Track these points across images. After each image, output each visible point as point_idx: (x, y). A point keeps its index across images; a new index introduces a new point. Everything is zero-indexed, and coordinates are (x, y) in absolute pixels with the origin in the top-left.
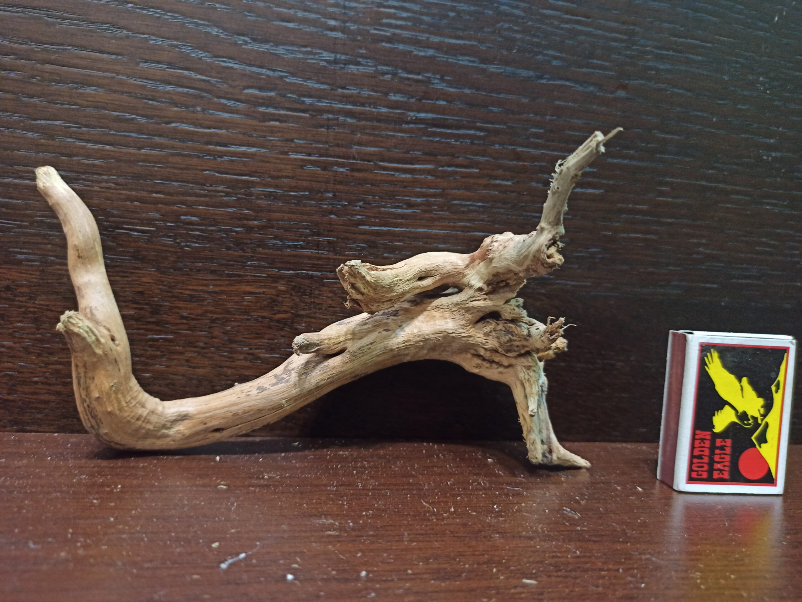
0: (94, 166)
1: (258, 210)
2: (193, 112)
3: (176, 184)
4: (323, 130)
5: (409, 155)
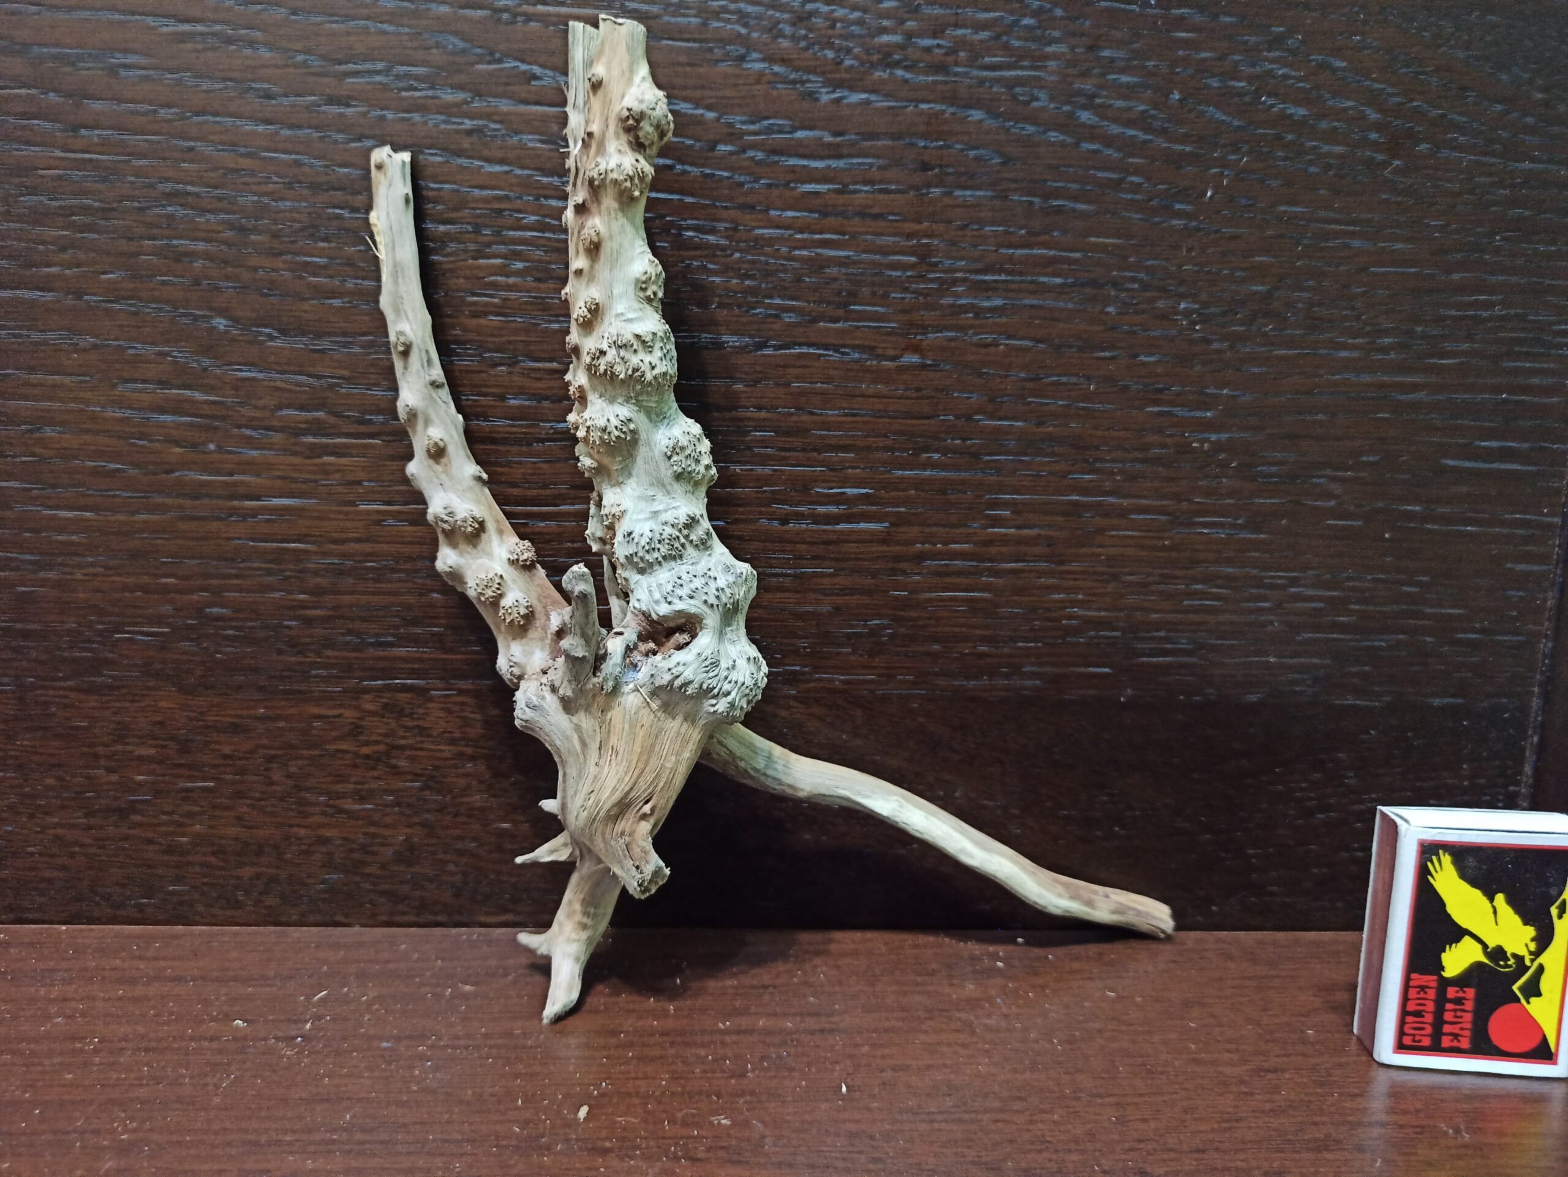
0: (72, 543)
1: (318, 592)
2: (205, 453)
3: (194, 562)
5: (547, 492)
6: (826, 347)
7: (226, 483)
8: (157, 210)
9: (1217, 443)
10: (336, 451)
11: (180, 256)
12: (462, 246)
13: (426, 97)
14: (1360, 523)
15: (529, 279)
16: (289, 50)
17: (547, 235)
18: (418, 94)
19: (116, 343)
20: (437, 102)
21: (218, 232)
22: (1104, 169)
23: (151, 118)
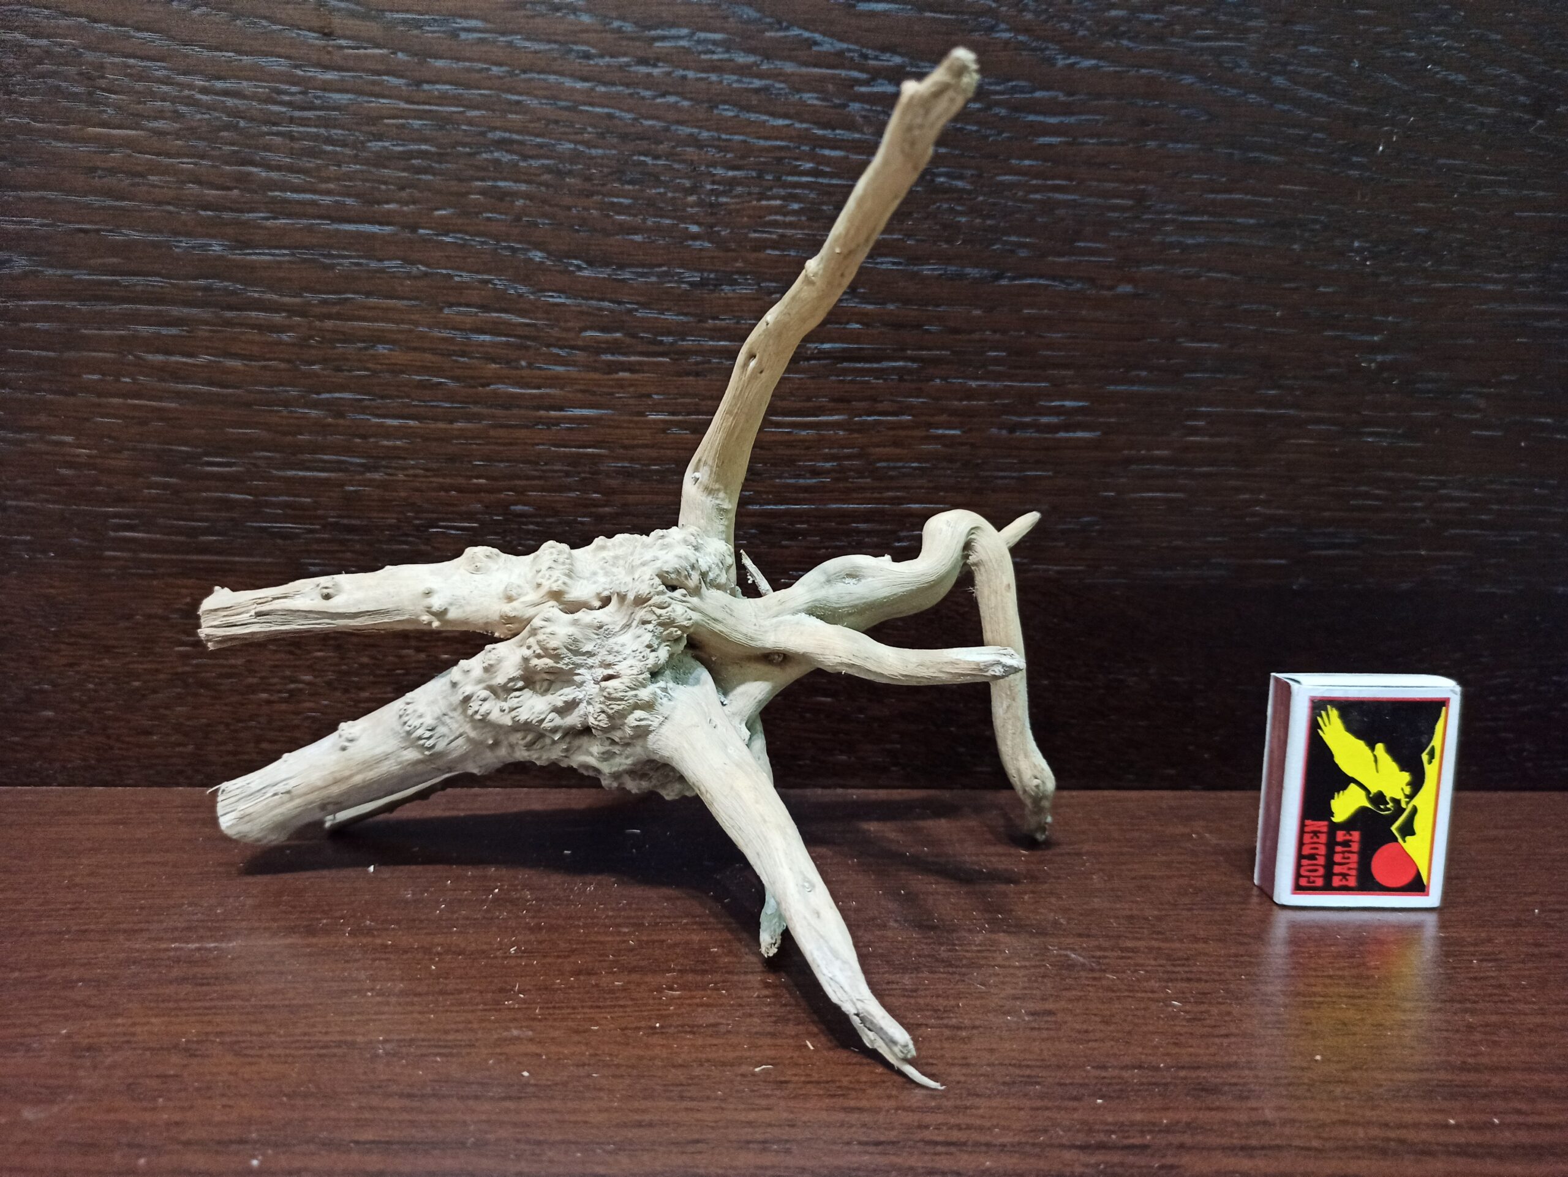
0: (396, 448)
1: (609, 492)
2: (517, 368)
3: (502, 465)
4: (691, 378)
5: (810, 404)
6: (1054, 278)
7: (533, 397)
8: (484, 156)
9: (1382, 363)
10: (630, 368)
11: (503, 196)
12: (746, 190)
13: (721, 60)
14: (1499, 434)
15: (804, 218)
16: (606, 17)
17: (820, 180)
18: (715, 57)
19: (444, 271)
20: (732, 64)
21: (539, 175)
22: (1294, 126)
23: (484, 75)
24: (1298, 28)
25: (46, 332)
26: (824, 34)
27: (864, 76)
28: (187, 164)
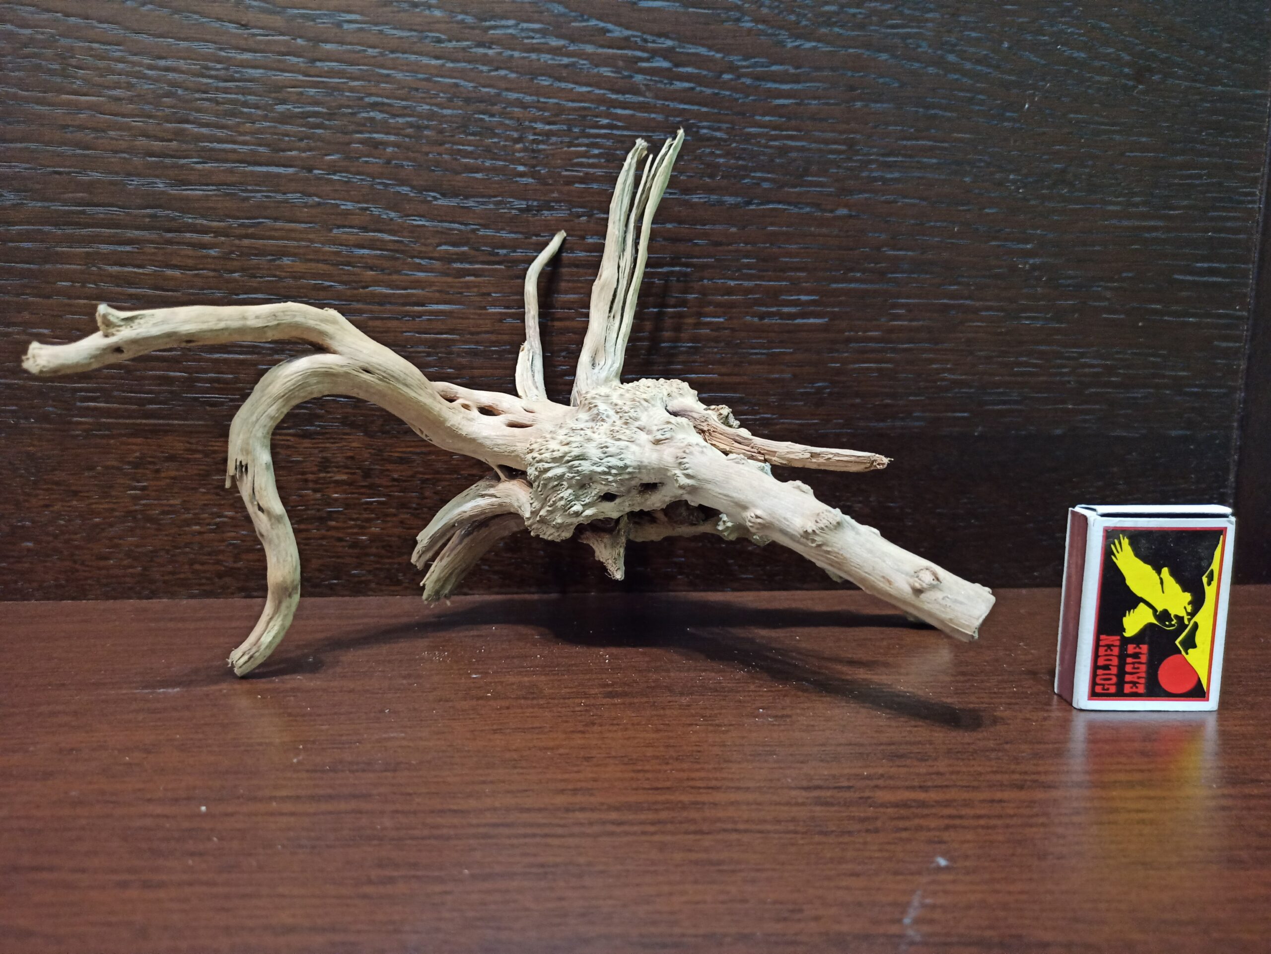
1: (460, 367)
4: (520, 280)
6: (789, 204)
7: (402, 295)
8: (363, 115)
9: (1033, 264)
10: (475, 273)
11: (376, 144)
12: (560, 139)
13: (537, 43)
14: (1122, 316)
15: (603, 160)
16: (452, 12)
17: (615, 132)
18: (534, 41)
19: (333, 202)
20: (546, 46)
21: (403, 129)
22: (963, 90)
23: (361, 55)
24: (963, 19)
25: (29, 249)
26: (615, 24)
27: (645, 55)
28: (137, 123)
